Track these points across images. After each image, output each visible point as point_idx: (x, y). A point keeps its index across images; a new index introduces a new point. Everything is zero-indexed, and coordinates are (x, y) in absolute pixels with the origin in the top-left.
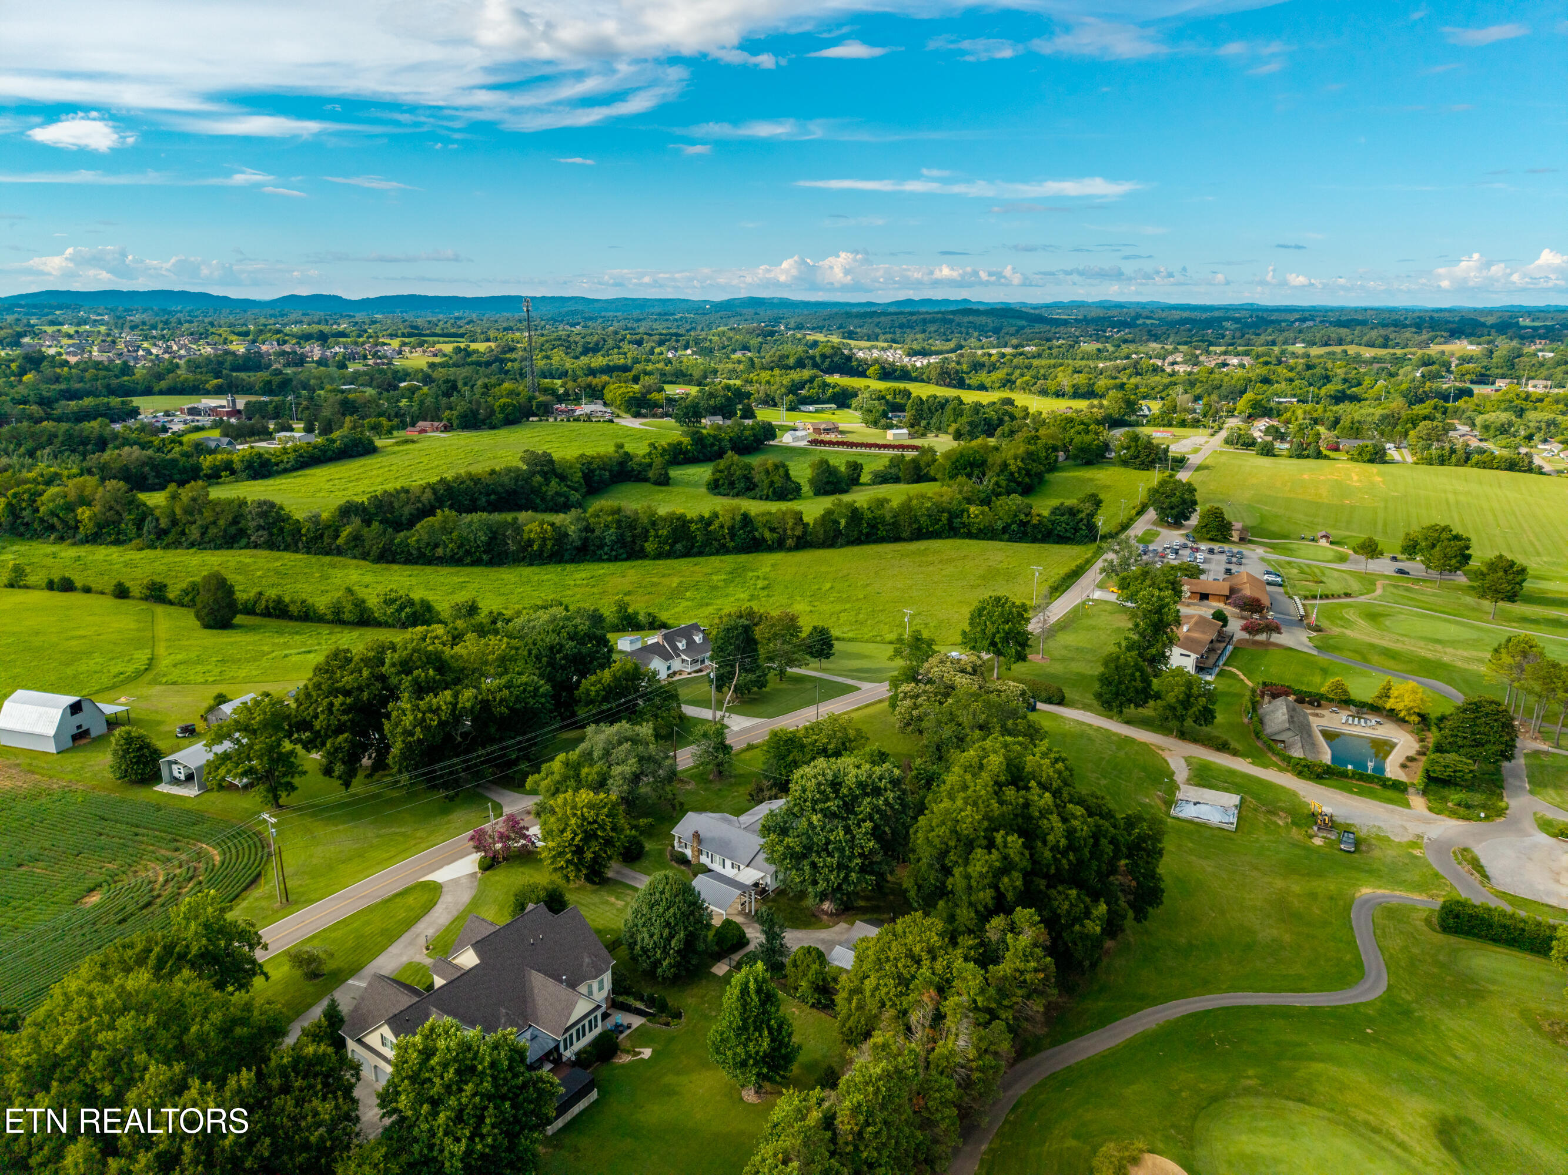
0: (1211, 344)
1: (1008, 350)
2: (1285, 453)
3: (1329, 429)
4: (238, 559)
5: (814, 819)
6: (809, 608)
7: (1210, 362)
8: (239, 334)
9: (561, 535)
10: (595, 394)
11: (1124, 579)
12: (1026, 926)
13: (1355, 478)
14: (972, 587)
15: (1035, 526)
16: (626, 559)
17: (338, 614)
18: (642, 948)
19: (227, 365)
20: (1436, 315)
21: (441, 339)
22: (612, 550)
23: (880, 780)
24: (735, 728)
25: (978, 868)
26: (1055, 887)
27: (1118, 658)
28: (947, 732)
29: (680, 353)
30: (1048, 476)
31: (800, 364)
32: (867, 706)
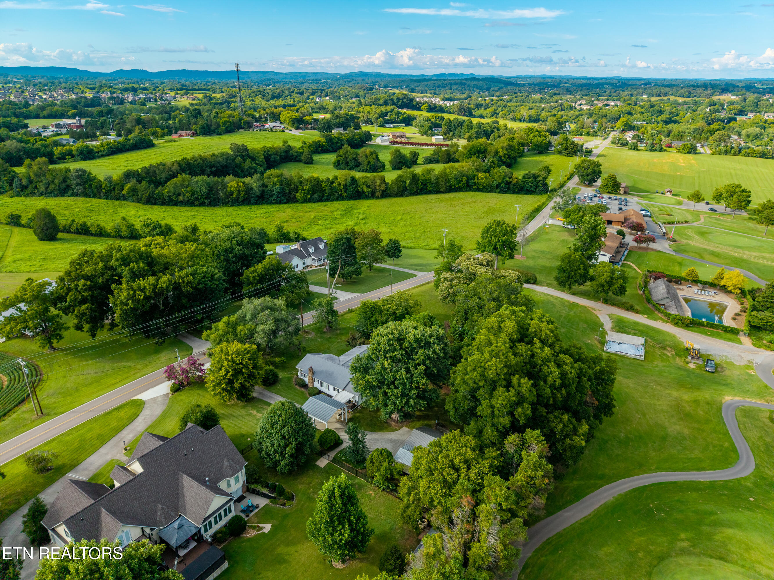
0: (599, 96)
1: (494, 98)
2: (643, 148)
3: (665, 137)
4: (66, 202)
5: (386, 363)
6: (389, 230)
7: (600, 104)
8: (90, 89)
9: (249, 189)
10: (275, 117)
11: (567, 212)
12: (534, 443)
13: (682, 161)
14: (480, 217)
15: (514, 185)
16: (286, 203)
17: (118, 232)
18: (267, 453)
19: (82, 104)
20: (713, 82)
21: (198, 92)
22: (278, 197)
23: (430, 337)
24: (342, 299)
25: (500, 401)
26: (552, 413)
27: (571, 256)
28: (473, 302)
29: (323, 99)
30: (519, 160)
31: (386, 103)
32: (421, 286)
